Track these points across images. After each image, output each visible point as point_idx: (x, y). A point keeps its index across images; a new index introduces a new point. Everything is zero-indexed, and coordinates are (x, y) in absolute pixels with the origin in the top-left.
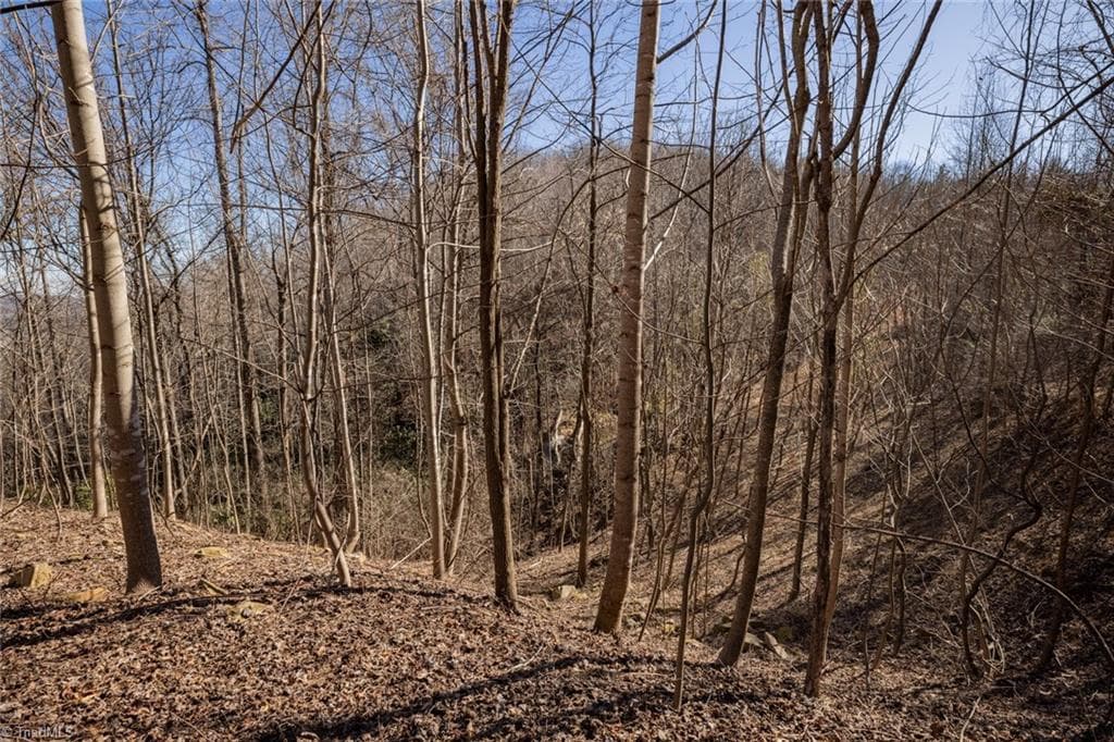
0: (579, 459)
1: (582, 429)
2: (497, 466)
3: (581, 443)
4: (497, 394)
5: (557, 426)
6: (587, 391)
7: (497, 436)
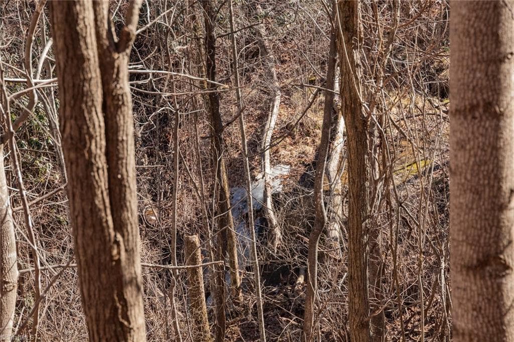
0: (335, 230)
1: (339, 143)
2: (106, 245)
3: (339, 185)
4: (91, 40)
5: (267, 138)
6: (350, 27)
7: (101, 162)
